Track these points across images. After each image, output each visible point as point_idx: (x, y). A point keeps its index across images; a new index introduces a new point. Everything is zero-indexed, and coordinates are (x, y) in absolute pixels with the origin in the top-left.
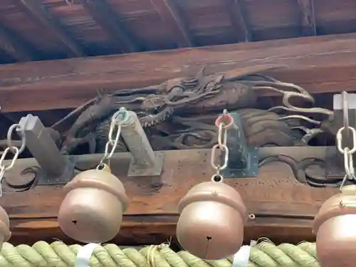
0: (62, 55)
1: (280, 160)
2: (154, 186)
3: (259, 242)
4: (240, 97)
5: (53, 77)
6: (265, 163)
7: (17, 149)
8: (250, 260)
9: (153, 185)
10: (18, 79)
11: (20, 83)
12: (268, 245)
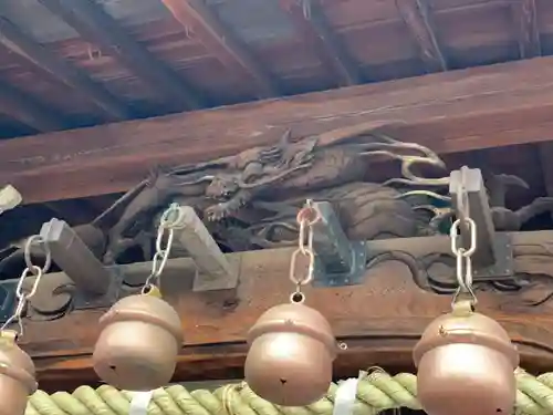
0: (97, 120)
1: (395, 258)
2: (227, 304)
3: (371, 372)
4: (340, 169)
5: (87, 152)
6: (376, 263)
7: (39, 268)
8: (358, 398)
9: (227, 301)
10: (41, 158)
11: (42, 164)
12: (381, 377)
